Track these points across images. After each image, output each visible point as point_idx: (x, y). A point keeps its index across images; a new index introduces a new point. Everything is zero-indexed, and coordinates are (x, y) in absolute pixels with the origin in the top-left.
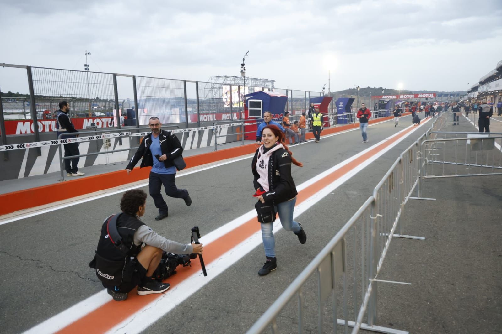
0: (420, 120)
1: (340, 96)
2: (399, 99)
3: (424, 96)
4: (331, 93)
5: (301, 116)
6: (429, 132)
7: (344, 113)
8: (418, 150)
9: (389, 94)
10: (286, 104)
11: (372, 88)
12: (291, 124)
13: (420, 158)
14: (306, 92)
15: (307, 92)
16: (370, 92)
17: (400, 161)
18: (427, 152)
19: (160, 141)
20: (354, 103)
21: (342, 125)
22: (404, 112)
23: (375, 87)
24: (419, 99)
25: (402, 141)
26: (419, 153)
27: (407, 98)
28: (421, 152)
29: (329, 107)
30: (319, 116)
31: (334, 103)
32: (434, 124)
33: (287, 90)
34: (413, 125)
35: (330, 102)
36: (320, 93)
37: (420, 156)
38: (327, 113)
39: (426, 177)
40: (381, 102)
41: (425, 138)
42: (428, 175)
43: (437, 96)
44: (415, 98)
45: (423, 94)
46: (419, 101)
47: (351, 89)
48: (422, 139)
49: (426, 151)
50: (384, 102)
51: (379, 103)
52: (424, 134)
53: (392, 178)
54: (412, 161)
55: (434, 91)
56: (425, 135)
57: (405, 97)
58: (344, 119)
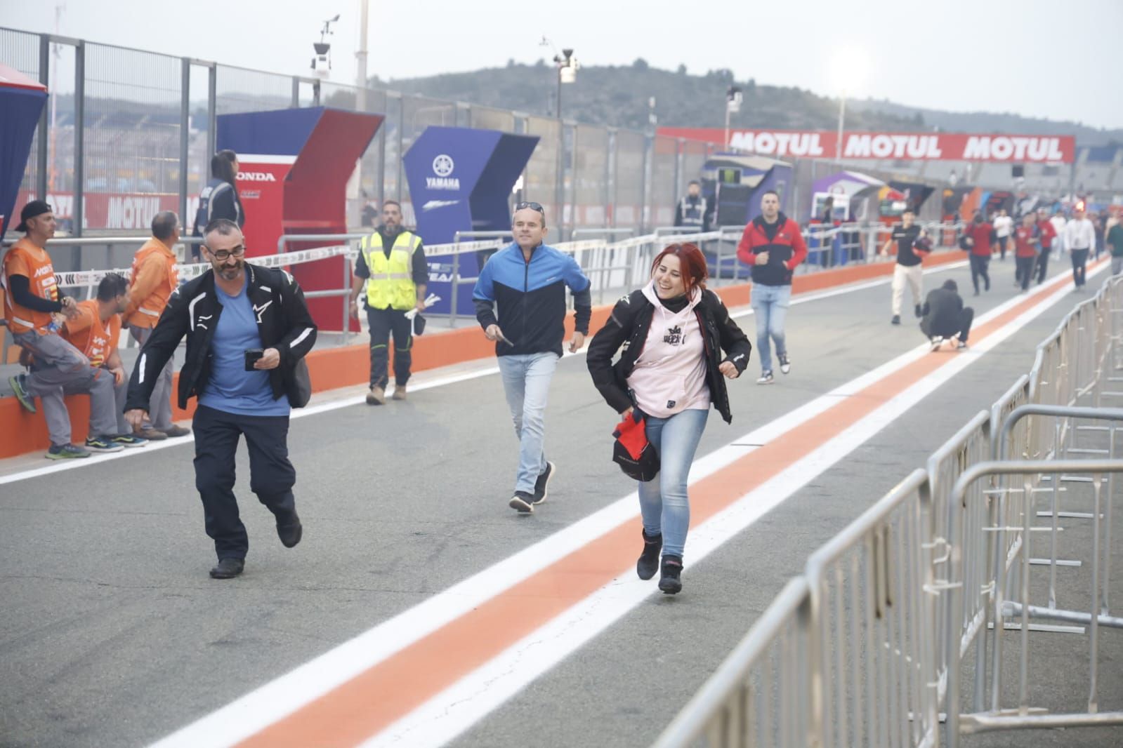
0: (968, 316)
1: (434, 115)
2: (838, 161)
3: (1004, 148)
4: (376, 88)
5: (142, 243)
6: (1011, 405)
7: (463, 239)
8: (934, 531)
9: (775, 124)
10: (35, 146)
11: (662, 74)
12: (69, 299)
13: (945, 584)
14: (186, 63)
15: (199, 62)
16: (652, 101)
17: (804, 606)
18: (994, 543)
19: (255, 307)
20: (531, 165)
21: (447, 321)
22: (871, 250)
23: (683, 69)
24: (969, 167)
25: (846, 459)
26: (941, 550)
27: (891, 156)
28: (950, 542)
29: (353, 190)
30: (399, 248)
31: (392, 156)
32: (1047, 350)
33: (45, 40)
34: (927, 346)
35: (361, 155)
36: (296, 81)
37: (947, 571)
38: (343, 230)
39: (984, 719)
40: (722, 174)
41: (982, 441)
42: (1003, 704)
43: (1084, 155)
44: (943, 157)
45: (993, 137)
46: (969, 182)
47: (522, 66)
48: (961, 456)
49: (989, 533)
50: (737, 178)
51: (704, 181)
52: (980, 417)
53: (743, 730)
54: (889, 603)
55: (1067, 124)
56: (986, 425)
57: (882, 146)
58: (459, 279)
